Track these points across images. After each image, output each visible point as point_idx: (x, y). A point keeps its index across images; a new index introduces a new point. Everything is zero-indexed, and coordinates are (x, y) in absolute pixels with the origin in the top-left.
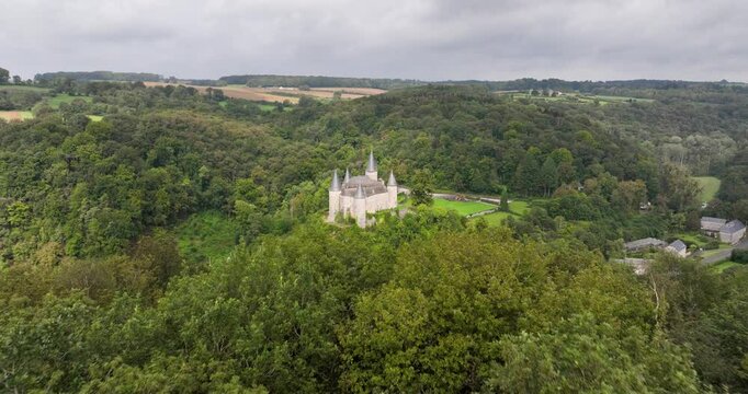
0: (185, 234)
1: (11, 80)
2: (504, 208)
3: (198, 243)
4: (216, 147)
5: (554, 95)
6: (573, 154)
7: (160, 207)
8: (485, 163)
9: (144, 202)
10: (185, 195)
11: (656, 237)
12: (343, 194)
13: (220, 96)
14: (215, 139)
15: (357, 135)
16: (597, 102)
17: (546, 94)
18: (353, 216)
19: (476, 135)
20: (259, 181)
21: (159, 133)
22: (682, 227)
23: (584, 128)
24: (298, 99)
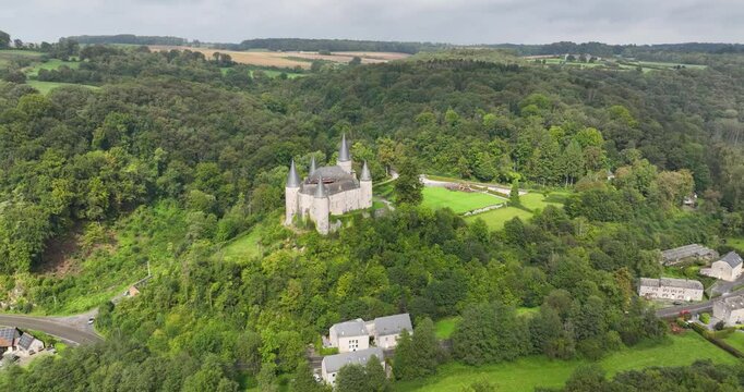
0: (130, 229)
1: (12, 44)
2: (514, 202)
3: (143, 240)
4: (184, 122)
5: (591, 61)
6: (604, 135)
7: (94, 199)
8: (495, 146)
9: (71, 194)
10: (131, 184)
11: (703, 243)
12: (301, 191)
13: (227, 62)
14: (183, 114)
15: (359, 108)
16: (639, 69)
17: (583, 60)
18: (313, 218)
19: (488, 111)
20: (227, 165)
21: (112, 107)
22: (737, 230)
23: (620, 102)
24: (310, 64)
